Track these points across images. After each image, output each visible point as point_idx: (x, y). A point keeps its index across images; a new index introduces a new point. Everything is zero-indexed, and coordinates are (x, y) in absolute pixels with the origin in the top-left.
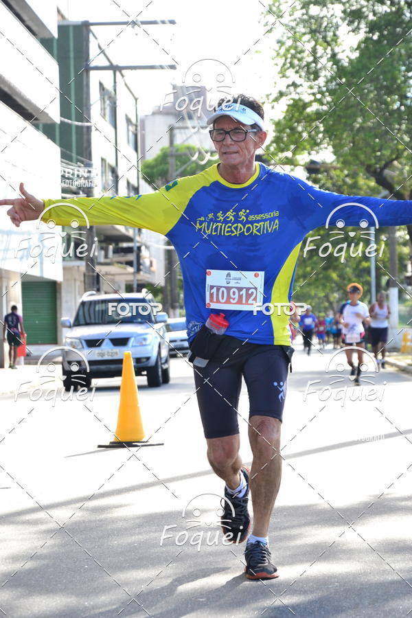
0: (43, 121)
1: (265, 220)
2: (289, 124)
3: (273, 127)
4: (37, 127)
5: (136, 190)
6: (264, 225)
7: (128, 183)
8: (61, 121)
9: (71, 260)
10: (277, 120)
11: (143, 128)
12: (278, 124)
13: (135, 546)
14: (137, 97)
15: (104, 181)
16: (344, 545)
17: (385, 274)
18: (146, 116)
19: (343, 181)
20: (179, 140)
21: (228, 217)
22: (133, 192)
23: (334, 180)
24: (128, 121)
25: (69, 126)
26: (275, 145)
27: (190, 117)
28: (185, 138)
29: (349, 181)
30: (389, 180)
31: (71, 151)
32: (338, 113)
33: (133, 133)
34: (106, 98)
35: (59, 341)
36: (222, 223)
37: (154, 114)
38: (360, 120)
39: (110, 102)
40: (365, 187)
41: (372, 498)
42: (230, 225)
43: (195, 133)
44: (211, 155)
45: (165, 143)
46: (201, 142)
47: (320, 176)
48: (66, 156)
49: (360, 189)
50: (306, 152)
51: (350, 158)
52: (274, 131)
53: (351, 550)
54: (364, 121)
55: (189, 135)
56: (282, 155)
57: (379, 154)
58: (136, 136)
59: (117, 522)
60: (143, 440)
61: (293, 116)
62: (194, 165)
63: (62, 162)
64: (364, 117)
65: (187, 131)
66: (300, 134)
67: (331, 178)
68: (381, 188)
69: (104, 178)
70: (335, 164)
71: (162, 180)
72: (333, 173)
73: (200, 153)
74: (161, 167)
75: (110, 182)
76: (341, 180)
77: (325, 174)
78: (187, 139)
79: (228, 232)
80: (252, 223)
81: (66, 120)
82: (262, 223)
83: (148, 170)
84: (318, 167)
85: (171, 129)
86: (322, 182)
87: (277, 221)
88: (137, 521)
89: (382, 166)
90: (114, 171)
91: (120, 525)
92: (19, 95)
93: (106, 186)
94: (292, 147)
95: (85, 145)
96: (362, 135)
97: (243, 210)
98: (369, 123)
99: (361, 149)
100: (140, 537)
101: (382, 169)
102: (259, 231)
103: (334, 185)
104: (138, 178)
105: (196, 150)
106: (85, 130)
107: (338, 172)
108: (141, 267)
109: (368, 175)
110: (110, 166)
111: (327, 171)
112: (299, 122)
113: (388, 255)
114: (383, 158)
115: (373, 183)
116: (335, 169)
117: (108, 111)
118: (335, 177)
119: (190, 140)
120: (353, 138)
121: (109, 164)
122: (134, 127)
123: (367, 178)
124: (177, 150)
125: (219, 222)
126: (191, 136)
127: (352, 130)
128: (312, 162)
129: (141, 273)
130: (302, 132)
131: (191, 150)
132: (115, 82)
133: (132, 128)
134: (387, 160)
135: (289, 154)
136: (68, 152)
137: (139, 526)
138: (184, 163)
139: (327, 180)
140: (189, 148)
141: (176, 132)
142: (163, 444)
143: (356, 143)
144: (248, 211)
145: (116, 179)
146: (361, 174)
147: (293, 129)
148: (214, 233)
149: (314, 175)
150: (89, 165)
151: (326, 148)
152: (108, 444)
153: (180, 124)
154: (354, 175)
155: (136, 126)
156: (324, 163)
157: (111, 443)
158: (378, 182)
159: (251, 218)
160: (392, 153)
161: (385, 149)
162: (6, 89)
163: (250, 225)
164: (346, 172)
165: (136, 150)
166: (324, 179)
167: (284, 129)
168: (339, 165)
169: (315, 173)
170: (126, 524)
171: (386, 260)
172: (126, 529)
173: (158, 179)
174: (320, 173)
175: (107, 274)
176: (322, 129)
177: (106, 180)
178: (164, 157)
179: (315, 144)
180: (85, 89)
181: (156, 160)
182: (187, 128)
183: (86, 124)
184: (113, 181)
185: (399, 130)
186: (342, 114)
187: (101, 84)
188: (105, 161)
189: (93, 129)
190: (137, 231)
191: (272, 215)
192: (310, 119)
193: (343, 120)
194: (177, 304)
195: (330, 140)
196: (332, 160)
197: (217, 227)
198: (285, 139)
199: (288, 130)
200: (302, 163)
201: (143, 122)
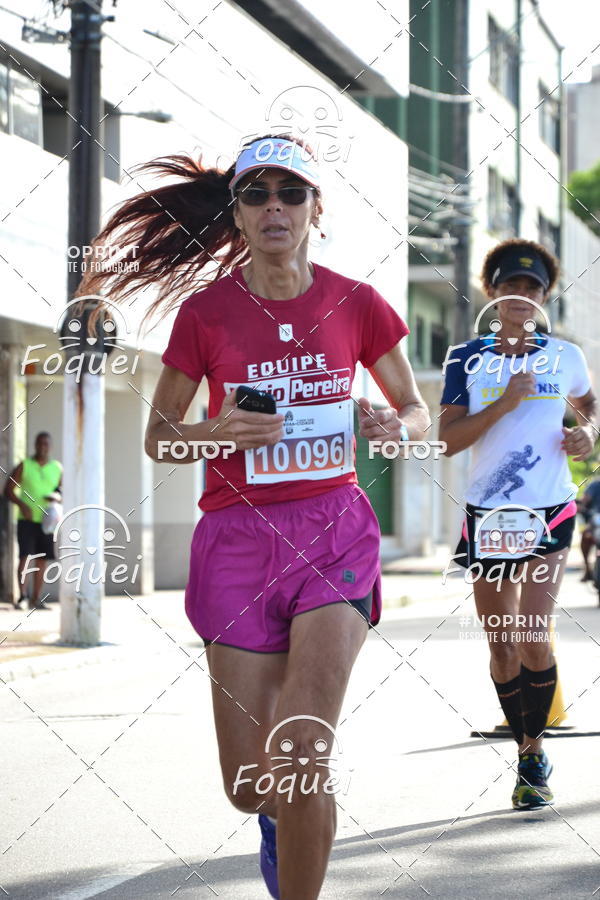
0: (374, 91)
4: (362, 103)
5: (556, 232)
7: (541, 218)
8: (412, 94)
9: (423, 369)
11: (573, 108)
14: (561, 43)
15: (493, 212)
18: (580, 85)
22: (552, 236)
25: (426, 102)
31: (428, 150)
33: (553, 118)
34: (501, 47)
35: (396, 529)
37: (594, 81)
39: (510, 55)
48: (417, 162)
59: (508, 880)
60: (562, 725)
63: (410, 172)
69: (494, 207)
75: (506, 216)
81: (421, 91)
83: (582, 193)
88: (550, 880)
90: (512, 193)
91: (514, 886)
92: (328, 38)
93: (498, 224)
95: (457, 139)
104: (561, 207)
106: (457, 111)
110: (505, 184)
117: (503, 74)
121: (503, 181)
122: (556, 107)
132: (519, 16)
133: (550, 108)
136: (423, 154)
137: (554, 889)
145: (517, 207)
150: (464, 180)
152: (491, 729)
155: (560, 104)
157: (498, 728)
162: (304, 29)
165: (558, 150)
170: (525, 886)
177: (497, 211)
180: (459, 30)
181: (597, 172)
183: (460, 98)
184: (510, 213)
187: (491, 21)
188: (496, 174)
189: (474, 107)
190: (556, 313)
201: (573, 97)
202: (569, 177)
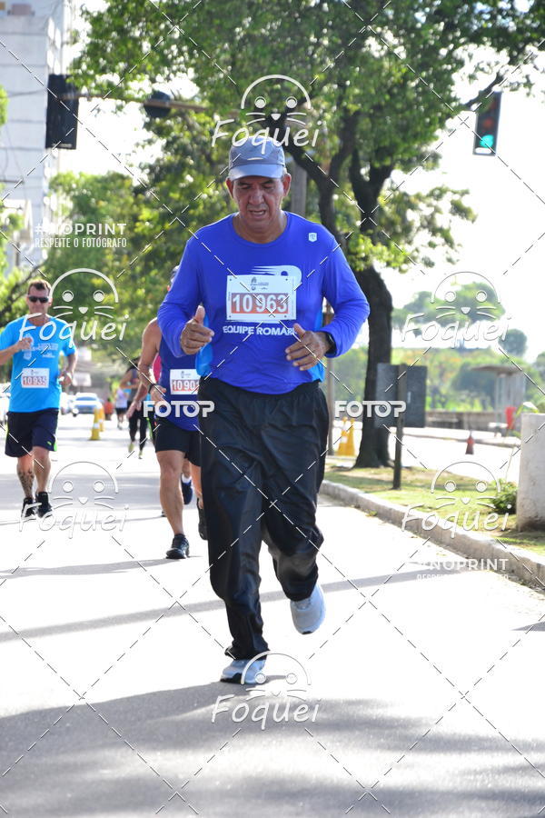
2: (117, 22)
3: (88, 27)
10: (95, 15)
12: (96, 21)
19: (212, 133)
23: (195, 132)
26: (88, 59)
32: (206, 7)
38: (247, 21)
47: (169, 122)
50: (146, 77)
51: (225, 92)
52: (88, 35)
54: (257, 22)
56: (102, 79)
61: (125, 8)
64: (254, 19)
66: (137, 42)
67: (190, 128)
70: (197, 102)
72: (194, 118)
77: (179, 119)
84: (167, 105)
86: (173, 134)
94: (121, 66)
96: (249, 50)
98: (263, 31)
99: (246, 76)
103: (194, 139)
107: (203, 118)
111: (182, 115)
112: (135, 21)
116: (198, 110)
118: (197, 125)
120: (233, 56)
127: (231, 40)
128: (157, 95)
130: (141, 38)
139: (181, 130)
143: (238, 64)
147: (123, 32)
149: (158, 120)
151: (183, 72)
156: (178, 99)
166: (176, 128)
167: (108, 32)
168: (206, 104)
169: (161, 117)
174: (169, 119)
176: (177, 36)
179: (167, 62)
185: (318, 45)
186: (214, 10)
192: (155, 16)
195: (192, 56)
196: (193, 95)
198: (109, 50)
199: (114, 34)
200: (140, 95)
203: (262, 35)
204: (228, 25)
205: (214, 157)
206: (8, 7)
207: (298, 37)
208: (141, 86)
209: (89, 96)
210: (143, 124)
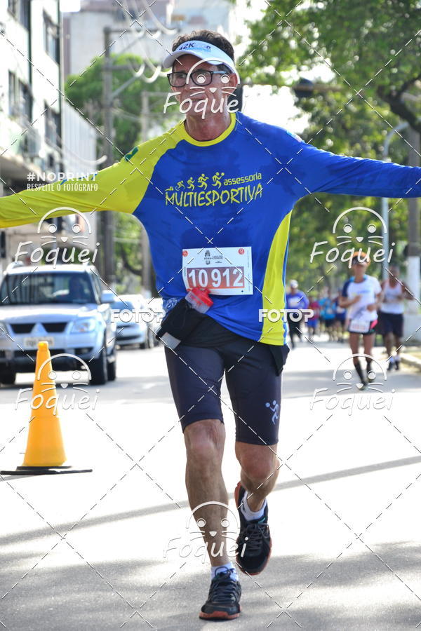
1: (244, 185)
2: (271, 27)
3: (249, 32)
5: (58, 117)
6: (244, 190)
7: (46, 106)
10: (254, 22)
11: (68, 31)
12: (255, 27)
13: (49, 611)
15: (12, 104)
16: (339, 612)
17: (401, 239)
18: (73, 13)
19: (346, 108)
20: (118, 48)
21: (200, 184)
22: (54, 119)
23: (333, 107)
24: (47, 20)
26: (251, 57)
27: (134, 17)
28: (125, 46)
29: (354, 108)
30: (409, 106)
32: (339, 13)
33: (54, 37)
36: (194, 191)
37: (82, 11)
38: (369, 23)
40: (375, 117)
41: (379, 548)
42: (203, 193)
43: (140, 39)
44: (163, 70)
45: (99, 52)
46: (148, 50)
47: (313, 101)
49: (369, 119)
50: (294, 68)
51: (355, 77)
52: (250, 38)
53: (349, 619)
54: (375, 25)
55: (131, 41)
56: (259, 71)
57: (395, 71)
58: (57, 41)
59: (25, 577)
60: (62, 465)
61: (276, 17)
62: (138, 84)
64: (375, 20)
65: (128, 35)
66: (286, 41)
67: (329, 104)
68: (398, 118)
69: (13, 100)
70: (334, 85)
71: (93, 103)
72: (332, 97)
73: (147, 66)
74: (93, 85)
75: (21, 106)
76: (342, 106)
77: (321, 98)
78: (129, 47)
79: (201, 202)
80: (229, 188)
82: (241, 189)
83: (74, 90)
84: (311, 88)
85: (107, 32)
86: (317, 109)
87: (259, 185)
88: (54, 577)
89: (399, 88)
90: (26, 90)
91: (29, 582)
93: (16, 111)
94: (275, 60)
96: (372, 44)
97: (218, 174)
98: (382, 28)
99: (370, 63)
100: (58, 598)
101: (400, 92)
102: (238, 197)
103: (332, 113)
104: (60, 100)
105: (142, 62)
107: (338, 96)
108: (64, 225)
109: (380, 99)
110: (20, 82)
111: (323, 93)
112: (284, 25)
113: (406, 212)
114: (400, 76)
115: (386, 112)
116: (334, 91)
117: (18, 7)
118: (335, 103)
119: (133, 48)
120: (360, 49)
121: (19, 81)
122: (55, 30)
123: (379, 105)
124: (115, 62)
125: (190, 190)
126: (134, 43)
127: (358, 36)
128: (303, 81)
129: (64, 232)
130: (289, 38)
131: (134, 63)
133: (51, 31)
134: (407, 80)
135: (270, 70)
137: (57, 583)
138: (124, 80)
139: (323, 106)
140: (131, 60)
141: (114, 36)
142: (90, 471)
143: (364, 55)
144: (223, 174)
145: (30, 100)
146: (371, 99)
147: (276, 35)
148: (186, 205)
149: (304, 100)
151: (322, 62)
152: (14, 469)
153: (119, 26)
154: (359, 101)
155: (58, 28)
156: (319, 83)
157: (18, 468)
158: (393, 109)
159: (227, 182)
160: (413, 71)
161: (405, 64)
163: (226, 191)
164: (349, 96)
165: (58, 60)
166: (318, 105)
167: (264, 35)
168: (340, 86)
169: (306, 97)
170: (38, 581)
171: (404, 218)
172: (38, 588)
173: (88, 102)
174: (314, 97)
175: (15, 233)
176: (316, 35)
177: (15, 103)
178: (96, 72)
179: (306, 56)
181: (85, 75)
182: (128, 31)
184: (25, 105)
186: (344, 15)
188: (14, 76)
191: (253, 179)
192: (299, 21)
193: (346, 24)
194: (113, 277)
195: (328, 50)
196: (330, 79)
197: (188, 197)
198: (265, 48)
199: (269, 37)
200: (289, 82)
201: (67, 22)
202: (65, 79)
203: (382, 33)
204: (355, 26)
205: (348, 125)
206: (188, 18)
207: (408, 33)
208: (291, 75)
209: (251, 85)
210: (293, 103)
